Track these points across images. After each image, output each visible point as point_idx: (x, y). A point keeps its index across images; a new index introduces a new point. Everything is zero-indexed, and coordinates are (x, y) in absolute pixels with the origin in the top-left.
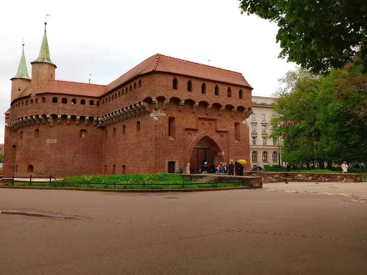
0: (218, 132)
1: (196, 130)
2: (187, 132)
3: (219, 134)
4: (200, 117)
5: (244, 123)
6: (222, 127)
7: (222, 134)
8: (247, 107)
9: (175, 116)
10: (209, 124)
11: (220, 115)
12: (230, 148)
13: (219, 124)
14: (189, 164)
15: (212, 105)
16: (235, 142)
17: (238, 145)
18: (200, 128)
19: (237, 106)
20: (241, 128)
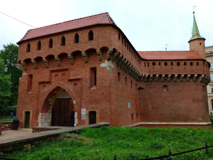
0: (70, 80)
1: (49, 82)
2: (42, 85)
3: (73, 83)
4: (53, 69)
5: (102, 66)
6: (75, 75)
7: (75, 82)
8: (98, 47)
9: (32, 74)
10: (63, 74)
11: (73, 64)
12: (83, 96)
13: (71, 73)
14: (40, 114)
15: (58, 56)
16: (91, 89)
17: (93, 91)
18: (53, 80)
19: (85, 50)
20: (98, 72)
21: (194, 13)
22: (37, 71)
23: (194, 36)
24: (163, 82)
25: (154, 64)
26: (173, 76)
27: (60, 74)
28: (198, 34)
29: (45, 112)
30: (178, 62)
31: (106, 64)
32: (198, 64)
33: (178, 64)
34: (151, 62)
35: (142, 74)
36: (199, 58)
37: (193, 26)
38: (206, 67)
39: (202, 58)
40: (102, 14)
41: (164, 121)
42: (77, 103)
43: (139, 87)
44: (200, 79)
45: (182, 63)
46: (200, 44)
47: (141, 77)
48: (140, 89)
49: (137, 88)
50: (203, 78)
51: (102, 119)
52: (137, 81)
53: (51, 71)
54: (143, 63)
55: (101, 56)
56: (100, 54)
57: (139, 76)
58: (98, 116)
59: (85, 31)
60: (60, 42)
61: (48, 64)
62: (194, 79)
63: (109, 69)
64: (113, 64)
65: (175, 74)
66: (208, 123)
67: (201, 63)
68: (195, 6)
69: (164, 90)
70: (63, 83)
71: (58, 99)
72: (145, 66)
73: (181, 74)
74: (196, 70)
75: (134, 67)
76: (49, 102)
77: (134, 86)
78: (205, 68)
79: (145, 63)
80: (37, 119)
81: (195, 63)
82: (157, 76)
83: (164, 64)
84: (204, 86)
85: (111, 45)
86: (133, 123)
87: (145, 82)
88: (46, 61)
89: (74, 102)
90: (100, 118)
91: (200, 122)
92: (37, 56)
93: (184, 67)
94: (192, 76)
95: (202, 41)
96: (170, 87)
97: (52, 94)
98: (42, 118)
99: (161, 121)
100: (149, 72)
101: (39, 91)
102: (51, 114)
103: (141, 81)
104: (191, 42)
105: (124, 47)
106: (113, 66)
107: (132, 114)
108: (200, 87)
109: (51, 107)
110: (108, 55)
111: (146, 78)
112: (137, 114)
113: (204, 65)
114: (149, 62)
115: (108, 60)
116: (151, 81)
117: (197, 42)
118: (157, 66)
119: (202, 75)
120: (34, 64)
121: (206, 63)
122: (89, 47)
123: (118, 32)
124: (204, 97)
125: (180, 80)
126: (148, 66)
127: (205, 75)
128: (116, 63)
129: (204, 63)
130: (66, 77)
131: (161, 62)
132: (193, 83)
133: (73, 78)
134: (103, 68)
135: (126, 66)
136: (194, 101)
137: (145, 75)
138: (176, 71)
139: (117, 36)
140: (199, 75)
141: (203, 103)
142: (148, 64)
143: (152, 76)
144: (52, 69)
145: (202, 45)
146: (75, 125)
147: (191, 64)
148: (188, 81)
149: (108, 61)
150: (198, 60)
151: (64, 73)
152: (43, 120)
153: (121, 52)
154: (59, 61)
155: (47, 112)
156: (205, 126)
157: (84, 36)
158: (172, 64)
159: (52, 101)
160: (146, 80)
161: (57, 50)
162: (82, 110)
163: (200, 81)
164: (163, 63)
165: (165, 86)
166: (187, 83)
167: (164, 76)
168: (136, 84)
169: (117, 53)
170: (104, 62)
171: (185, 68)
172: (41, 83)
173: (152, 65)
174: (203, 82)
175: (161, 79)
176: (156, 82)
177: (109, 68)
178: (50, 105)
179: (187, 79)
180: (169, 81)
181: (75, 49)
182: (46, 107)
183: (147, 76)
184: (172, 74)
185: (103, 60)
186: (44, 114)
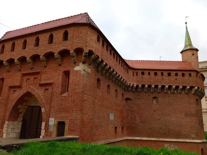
0: (41, 85)
1: (20, 87)
2: (13, 90)
3: (44, 88)
4: (26, 72)
5: (76, 70)
6: (47, 80)
7: (47, 88)
8: (72, 48)
9: (5, 77)
10: (34, 78)
11: (45, 67)
12: (53, 104)
13: (43, 76)
14: (7, 122)
15: (30, 58)
16: (62, 95)
17: (64, 98)
18: (24, 84)
19: (58, 51)
20: (71, 76)
21: (186, 23)
22: (9, 74)
23: (186, 46)
24: (152, 93)
25: (143, 74)
26: (163, 87)
27: (32, 78)
28: (190, 45)
29: (13, 121)
30: (169, 72)
31: (80, 68)
32: (190, 75)
33: (169, 75)
34: (140, 72)
35: (130, 84)
36: (192, 69)
37: (186, 37)
38: (199, 78)
39: (195, 69)
40: (81, 14)
41: (152, 137)
42: (46, 111)
43: (126, 97)
44: (193, 92)
45: (173, 74)
46: (193, 55)
47: (128, 87)
48: (127, 99)
49: (124, 98)
50: (196, 91)
51: (71, 131)
52: (124, 91)
53: (22, 74)
54: (131, 72)
55: (75, 58)
56: (74, 56)
57: (126, 86)
58: (66, 127)
59: (60, 31)
60: (34, 43)
61: (21, 67)
62: (186, 92)
63: (84, 73)
64: (90, 68)
65: (165, 85)
66: (202, 140)
67: (193, 74)
68: (187, 17)
69: (154, 101)
70: (33, 88)
71: (31, 106)
72: (133, 76)
73: (172, 85)
74: (188, 81)
75: (119, 75)
76: (19, 109)
77: (120, 95)
78: (199, 80)
79: (133, 72)
80: (2, 128)
81: (187, 74)
82: (147, 86)
83: (154, 74)
84: (197, 100)
85: (86, 46)
86: (116, 138)
87: (133, 92)
88: (18, 63)
89: (43, 110)
90: (69, 130)
91: (193, 139)
92: (9, 58)
93: (175, 77)
94: (184, 88)
95: (195, 52)
96: (160, 99)
97: (22, 100)
98: (8, 127)
99: (149, 137)
100: (138, 81)
101: (8, 97)
102: (21, 123)
103: (129, 91)
104: (184, 53)
105: (106, 51)
106: (89, 70)
107: (116, 128)
108: (193, 100)
109: (21, 116)
110: (83, 57)
111: (134, 88)
112: (122, 128)
113: (197, 77)
114: (138, 71)
115: (84, 63)
116: (139, 92)
117: (189, 53)
118: (146, 76)
119: (194, 87)
120: (6, 66)
121: (200, 75)
122: (62, 48)
123: (97, 34)
124: (197, 111)
125: (171, 91)
126: (137, 75)
127: (198, 88)
128: (95, 68)
129: (197, 75)
130: (37, 81)
131: (151, 72)
132: (185, 95)
133: (44, 83)
134: (77, 71)
135: (109, 73)
136: (186, 115)
137: (133, 85)
138: (167, 81)
139: (95, 37)
140: (192, 88)
141: (197, 118)
142: (137, 73)
143: (140, 86)
144: (24, 73)
145: (194, 56)
146: (41, 137)
147: (183, 75)
148: (180, 93)
149: (83, 65)
150: (191, 71)
151: (35, 76)
152: (10, 130)
153: (100, 56)
154: (31, 64)
155: (16, 120)
156: (199, 144)
157: (58, 36)
158: (162, 74)
159: (22, 109)
160: (134, 90)
161: (30, 51)
162: (51, 119)
163: (193, 94)
164: (152, 73)
165: (155, 98)
166: (179, 95)
167: (153, 86)
168: (123, 94)
169: (94, 56)
170: (78, 65)
171: (176, 79)
172: (11, 87)
173: (141, 75)
174: (196, 95)
175: (150, 89)
176: (146, 92)
177: (83, 71)
178: (21, 113)
179: (179, 91)
180: (159, 93)
181: (48, 51)
182: (14, 115)
183: (135, 85)
184: (162, 85)
185: (77, 63)
186: (11, 123)
